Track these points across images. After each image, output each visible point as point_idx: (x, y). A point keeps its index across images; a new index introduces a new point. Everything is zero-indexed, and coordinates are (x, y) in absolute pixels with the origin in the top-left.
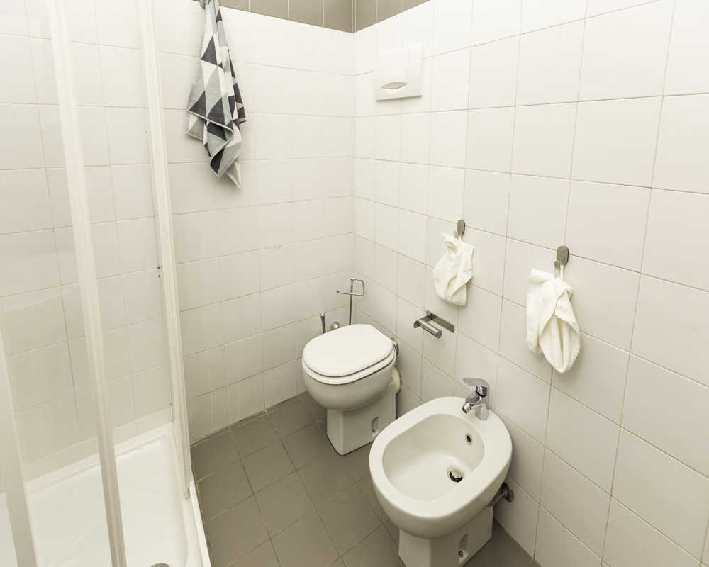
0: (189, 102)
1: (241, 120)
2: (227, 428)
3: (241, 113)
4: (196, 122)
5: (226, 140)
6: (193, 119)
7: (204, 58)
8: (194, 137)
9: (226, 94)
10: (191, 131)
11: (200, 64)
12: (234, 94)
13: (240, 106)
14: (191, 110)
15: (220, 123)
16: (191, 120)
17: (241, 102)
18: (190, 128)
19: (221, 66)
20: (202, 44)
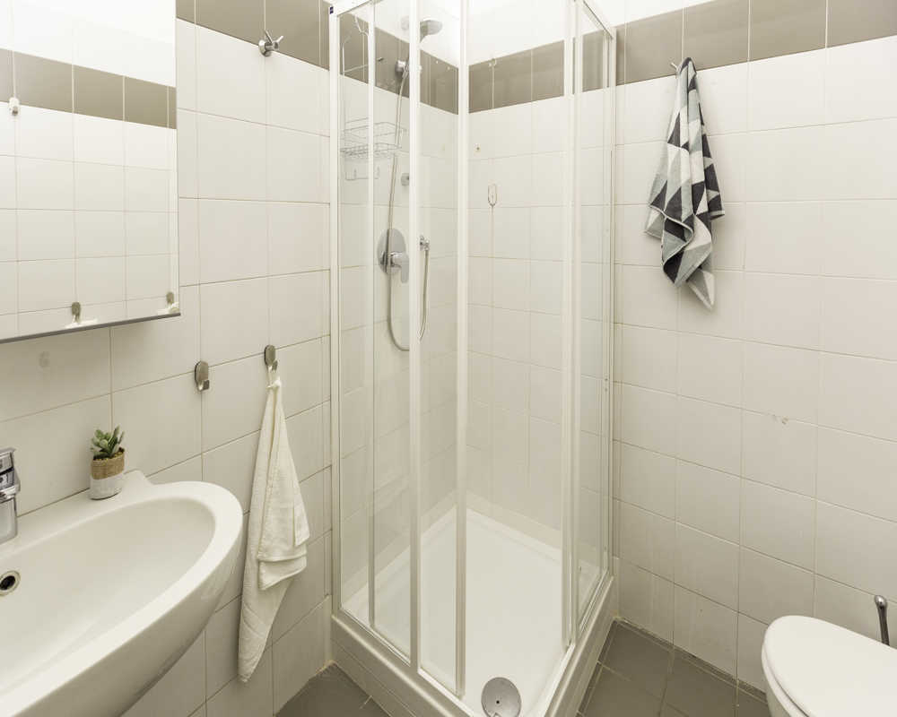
0: (651, 194)
1: (715, 213)
2: (670, 646)
3: (715, 204)
4: (658, 218)
5: (685, 240)
6: (655, 214)
7: (670, 142)
8: (653, 234)
9: (689, 181)
10: (650, 228)
11: (665, 149)
12: (703, 179)
13: (713, 194)
14: (652, 204)
15: (677, 219)
16: (652, 215)
17: (716, 188)
18: (649, 225)
19: (686, 146)
20: (669, 125)
